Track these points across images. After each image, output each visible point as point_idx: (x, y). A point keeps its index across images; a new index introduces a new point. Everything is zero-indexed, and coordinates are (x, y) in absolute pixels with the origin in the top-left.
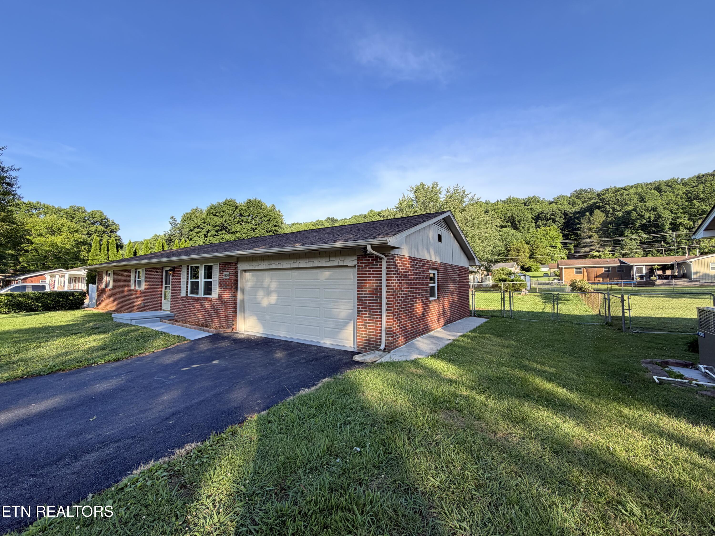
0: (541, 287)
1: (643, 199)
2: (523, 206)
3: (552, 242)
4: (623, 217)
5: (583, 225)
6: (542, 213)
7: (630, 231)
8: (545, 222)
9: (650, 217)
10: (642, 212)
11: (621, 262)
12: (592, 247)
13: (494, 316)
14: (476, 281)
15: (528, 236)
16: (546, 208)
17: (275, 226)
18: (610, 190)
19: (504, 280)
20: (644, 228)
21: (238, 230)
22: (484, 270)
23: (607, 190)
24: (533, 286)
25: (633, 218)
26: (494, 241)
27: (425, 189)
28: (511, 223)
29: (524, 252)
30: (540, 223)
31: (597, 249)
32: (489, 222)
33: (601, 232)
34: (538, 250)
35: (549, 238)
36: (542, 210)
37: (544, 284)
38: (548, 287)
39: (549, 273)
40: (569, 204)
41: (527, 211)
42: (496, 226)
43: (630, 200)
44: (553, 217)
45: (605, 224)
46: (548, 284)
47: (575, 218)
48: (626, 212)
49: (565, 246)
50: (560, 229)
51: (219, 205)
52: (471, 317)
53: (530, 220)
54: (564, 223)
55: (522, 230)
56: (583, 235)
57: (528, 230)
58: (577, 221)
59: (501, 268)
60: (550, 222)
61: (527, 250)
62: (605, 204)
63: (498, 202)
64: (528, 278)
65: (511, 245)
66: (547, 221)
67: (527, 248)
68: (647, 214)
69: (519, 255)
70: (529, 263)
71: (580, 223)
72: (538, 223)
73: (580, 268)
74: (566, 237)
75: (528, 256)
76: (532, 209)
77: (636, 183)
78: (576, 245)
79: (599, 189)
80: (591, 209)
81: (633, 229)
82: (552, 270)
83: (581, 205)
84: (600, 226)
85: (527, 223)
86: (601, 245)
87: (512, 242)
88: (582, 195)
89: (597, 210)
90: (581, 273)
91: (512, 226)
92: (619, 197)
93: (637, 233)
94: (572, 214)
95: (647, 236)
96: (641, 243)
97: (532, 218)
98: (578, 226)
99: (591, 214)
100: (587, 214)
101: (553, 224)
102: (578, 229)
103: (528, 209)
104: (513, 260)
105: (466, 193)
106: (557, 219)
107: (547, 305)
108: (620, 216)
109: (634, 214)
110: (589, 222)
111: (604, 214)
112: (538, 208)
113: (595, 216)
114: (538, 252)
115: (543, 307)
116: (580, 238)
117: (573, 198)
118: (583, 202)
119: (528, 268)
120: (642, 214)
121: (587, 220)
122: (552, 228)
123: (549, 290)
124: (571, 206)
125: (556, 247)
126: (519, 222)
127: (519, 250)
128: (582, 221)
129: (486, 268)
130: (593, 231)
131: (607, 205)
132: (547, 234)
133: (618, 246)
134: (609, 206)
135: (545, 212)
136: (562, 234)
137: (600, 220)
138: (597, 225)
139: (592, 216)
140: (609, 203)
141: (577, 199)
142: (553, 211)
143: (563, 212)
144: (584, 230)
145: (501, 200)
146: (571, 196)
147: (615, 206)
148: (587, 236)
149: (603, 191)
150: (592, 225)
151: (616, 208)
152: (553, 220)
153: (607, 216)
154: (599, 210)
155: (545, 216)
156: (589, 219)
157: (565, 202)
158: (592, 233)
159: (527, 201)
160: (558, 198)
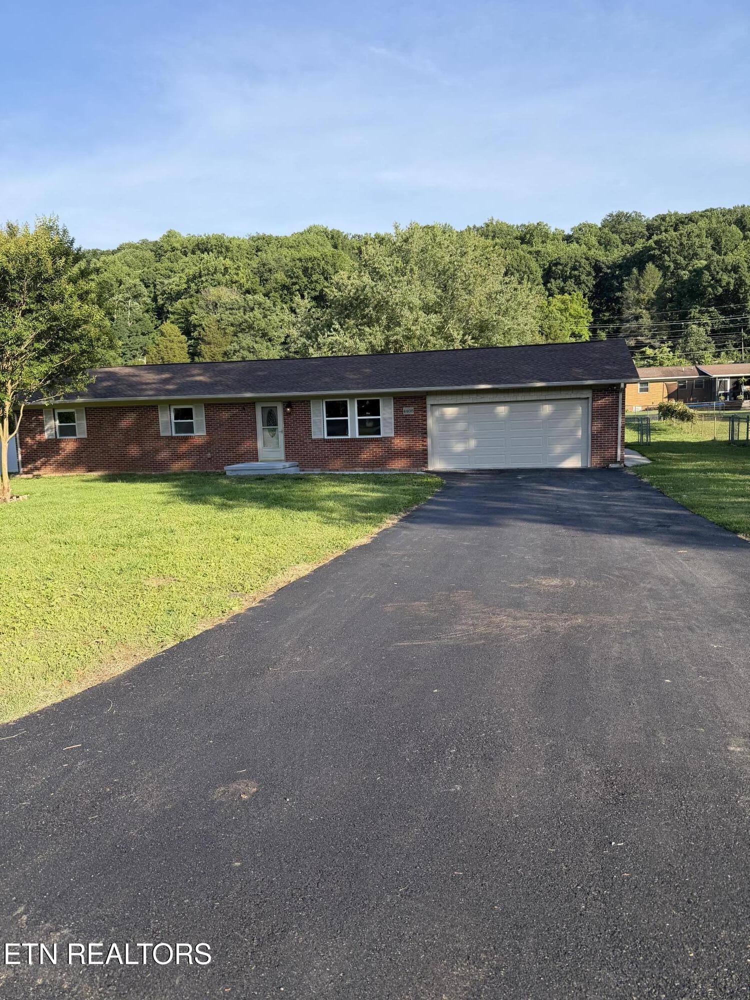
1: (718, 243)
2: (518, 242)
3: (573, 327)
4: (690, 279)
5: (626, 293)
6: (556, 264)
7: (698, 307)
8: (562, 284)
9: (728, 284)
10: (718, 273)
11: (702, 373)
12: (641, 338)
16: (562, 252)
18: (667, 219)
20: (719, 303)
23: (663, 218)
25: (704, 283)
30: (554, 284)
31: (651, 342)
33: (655, 308)
35: (569, 318)
36: (556, 256)
40: (601, 245)
43: (701, 246)
44: (576, 273)
45: (660, 292)
47: (614, 276)
48: (695, 270)
50: (588, 299)
54: (594, 286)
56: (626, 313)
58: (616, 284)
60: (571, 283)
62: (664, 252)
66: (565, 281)
68: (725, 278)
71: (621, 289)
72: (549, 285)
74: (596, 314)
76: (536, 252)
77: (708, 207)
80: (639, 261)
81: (703, 305)
83: (622, 250)
84: (653, 296)
86: (655, 334)
88: (621, 226)
89: (651, 263)
93: (709, 312)
94: (608, 268)
95: (722, 318)
96: (713, 331)
97: (539, 273)
98: (618, 294)
99: (642, 269)
100: (635, 271)
101: (576, 287)
102: (617, 300)
103: (530, 253)
106: (583, 277)
108: (686, 277)
109: (706, 276)
110: (637, 288)
111: (661, 273)
112: (551, 251)
113: (647, 277)
116: (620, 320)
117: (606, 230)
118: (625, 244)
120: (719, 276)
121: (634, 284)
122: (575, 297)
124: (604, 250)
125: (581, 336)
128: (625, 284)
130: (643, 307)
131: (666, 256)
132: (566, 309)
133: (680, 338)
134: (669, 256)
135: (562, 261)
136: (591, 311)
137: (654, 285)
138: (649, 294)
139: (642, 277)
140: (669, 251)
141: (613, 233)
142: (576, 261)
143: (593, 264)
144: (628, 304)
145: (474, 227)
146: (604, 226)
147: (679, 257)
148: (632, 314)
149: (656, 220)
150: (641, 294)
151: (679, 262)
152: (576, 280)
153: (664, 275)
154: (653, 263)
155: (562, 271)
156: (637, 281)
157: (594, 241)
158: (640, 310)
159: (525, 233)
160: (580, 229)
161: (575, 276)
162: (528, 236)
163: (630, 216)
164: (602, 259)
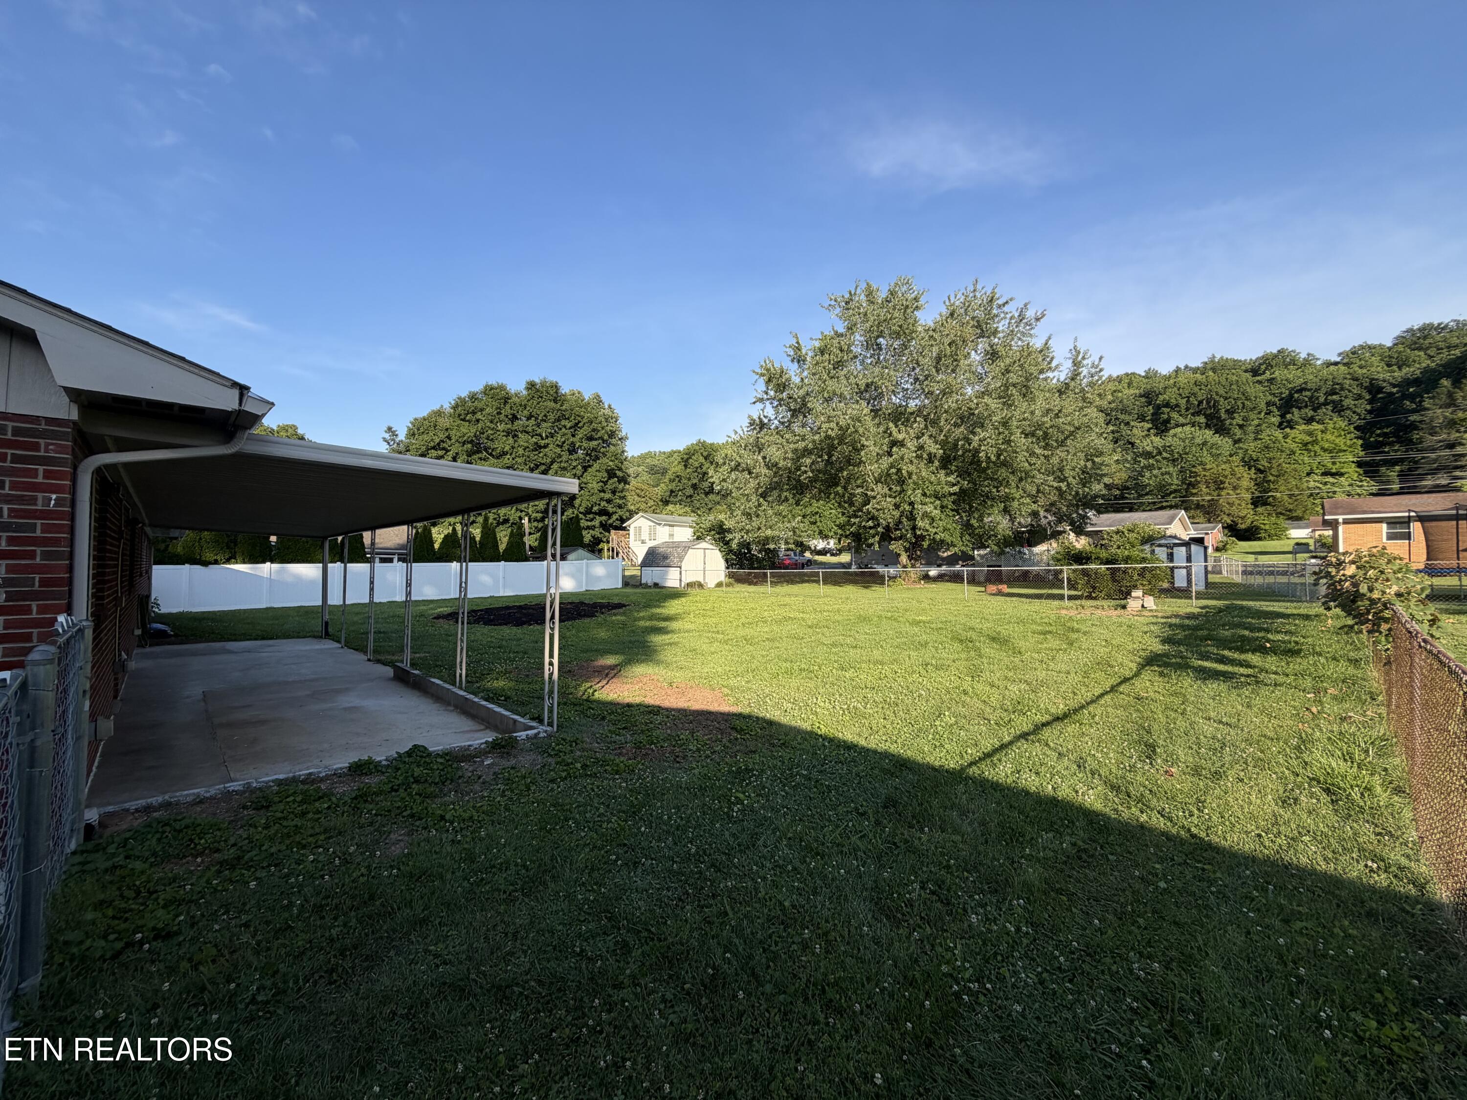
2: (1249, 375)
3: (1328, 463)
5: (1430, 414)
6: (1301, 391)
8: (1311, 413)
12: (1456, 473)
15: (1253, 447)
16: (1314, 378)
17: (590, 439)
21: (507, 448)
28: (1206, 416)
29: (1236, 488)
30: (1295, 415)
34: (1281, 482)
35: (1320, 452)
36: (1301, 381)
39: (1309, 542)
40: (1388, 363)
41: (1255, 385)
44: (1336, 397)
47: (1405, 396)
49: (1369, 468)
50: (1357, 428)
51: (473, 397)
53: (1266, 408)
54: (1370, 412)
55: (1238, 432)
56: (1430, 441)
57: (1257, 432)
58: (1409, 405)
59: (1128, 524)
60: (1326, 410)
61: (1247, 483)
63: (1177, 370)
65: (1198, 470)
66: (1315, 409)
67: (1246, 479)
69: (1220, 496)
70: (1247, 516)
71: (1419, 410)
72: (1288, 416)
73: (1404, 523)
74: (1373, 448)
75: (1248, 498)
76: (1271, 381)
78: (1406, 467)
83: (1425, 364)
85: (1253, 416)
87: (1202, 463)
88: (1429, 341)
90: (1406, 536)
91: (1206, 425)
94: (1394, 386)
97: (1271, 403)
98: (1414, 418)
99: (1458, 383)
100: (1445, 382)
101: (1335, 415)
102: (1414, 426)
103: (1260, 382)
106: (1348, 402)
110: (1451, 404)
112: (1292, 376)
114: (1283, 489)
116: (1420, 450)
117: (1400, 348)
118: (1432, 356)
119: (1247, 530)
121: (1445, 399)
122: (1331, 427)
124: (1393, 368)
125: (1340, 474)
126: (1230, 412)
127: (1222, 482)
128: (1427, 403)
132: (1315, 442)
135: (1311, 386)
136: (1360, 442)
139: (1460, 388)
141: (1413, 350)
142: (1335, 384)
143: (1366, 385)
144: (1432, 428)
145: (1186, 367)
146: (1395, 344)
148: (1441, 441)
150: (1459, 412)
152: (1335, 407)
155: (1311, 398)
156: (1451, 395)
157: (1375, 361)
158: (1458, 434)
159: (1261, 364)
160: (1354, 353)
161: (1333, 402)
162: (1263, 367)
163: (1446, 326)
164: (1383, 376)
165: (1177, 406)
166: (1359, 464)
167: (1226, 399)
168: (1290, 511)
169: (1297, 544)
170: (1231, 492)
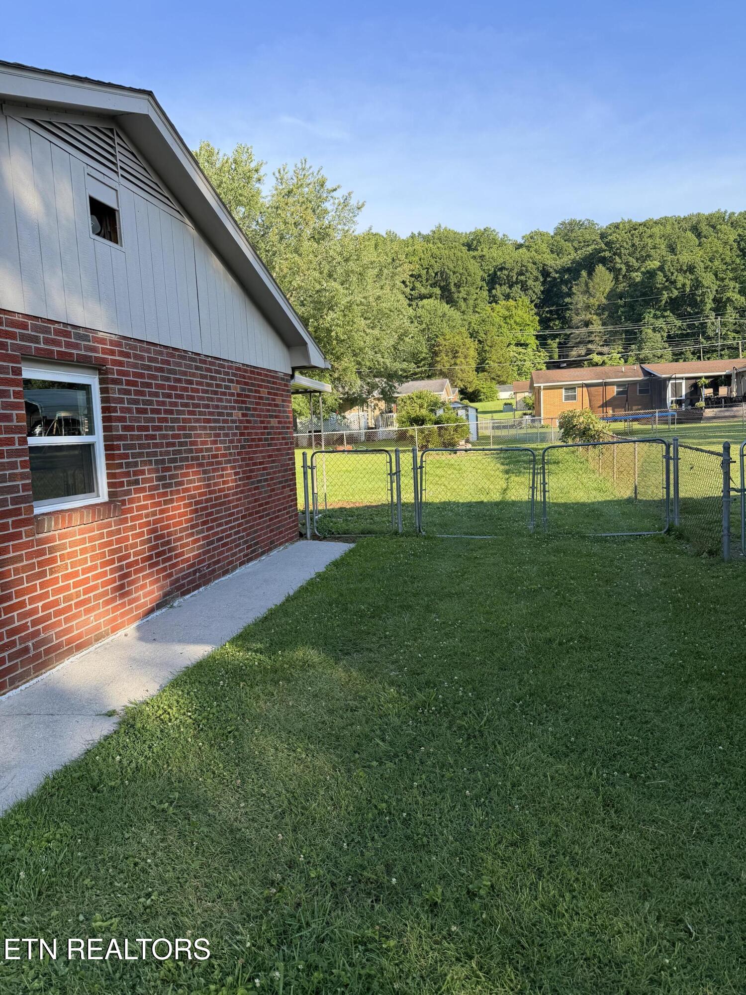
0: (499, 433)
1: (673, 249)
2: (465, 249)
3: (519, 335)
4: (642, 281)
5: (576, 298)
6: (501, 269)
7: (653, 311)
8: (508, 290)
9: (684, 285)
10: (672, 274)
11: (647, 373)
12: (590, 346)
13: (370, 532)
14: (363, 425)
15: (474, 318)
16: (509, 257)
18: (621, 226)
19: (418, 421)
20: (675, 305)
22: (379, 399)
23: (617, 226)
24: (482, 433)
25: (658, 286)
26: (398, 323)
27: (218, 165)
28: (441, 288)
29: (466, 357)
30: (498, 291)
31: (600, 349)
32: (385, 271)
33: (606, 313)
34: (493, 352)
35: (514, 326)
36: (502, 260)
37: (505, 427)
38: (512, 432)
39: (513, 402)
40: (552, 252)
41: (472, 261)
42: (404, 282)
43: (655, 248)
44: (522, 278)
45: (613, 295)
46: (512, 427)
47: (564, 282)
48: (648, 272)
49: (542, 340)
50: (536, 306)
52: (301, 543)
53: (480, 283)
54: (542, 292)
55: (463, 304)
56: (576, 319)
57: (475, 306)
58: (565, 289)
59: (416, 392)
60: (517, 288)
61: (473, 353)
62: (615, 254)
63: (413, 236)
64: (472, 413)
65: (440, 340)
66: (511, 287)
67: (472, 348)
68: (680, 279)
69: (455, 364)
70: (475, 382)
71: (570, 294)
72: (494, 291)
73: (572, 388)
74: (544, 322)
75: (474, 366)
76: (482, 257)
77: (663, 216)
78: (562, 341)
79: (603, 223)
80: (589, 264)
81: (658, 309)
82: (520, 396)
83: (573, 255)
84: (604, 301)
85: (473, 291)
86: (605, 341)
87: (443, 334)
88: (574, 234)
89: (600, 265)
90: (574, 398)
91: (442, 297)
92: (636, 241)
93: (664, 317)
94: (557, 272)
95: (678, 323)
96: (669, 337)
97: (483, 279)
98: (567, 300)
99: (590, 274)
100: (584, 273)
101: (522, 293)
102: (567, 307)
103: (474, 257)
104: (443, 374)
105: (329, 185)
106: (530, 283)
107: (513, 478)
108: (638, 280)
109: (660, 277)
110: (587, 292)
111: (612, 275)
112: (496, 256)
113: (597, 280)
114: (494, 357)
115: (504, 486)
116: (570, 327)
117: (558, 238)
118: (576, 250)
119: (474, 392)
120: (673, 278)
121: (584, 288)
122: (520, 303)
123: (515, 440)
124: (555, 256)
125: (527, 345)
126: (457, 286)
127: (457, 352)
128: (574, 290)
129: (383, 392)
130: (593, 312)
131: (617, 257)
132: (511, 316)
133: (633, 344)
134: (621, 258)
135: (507, 266)
136: (538, 318)
137: (605, 289)
138: (600, 298)
139: (592, 280)
140: (621, 252)
141: (565, 241)
142: (523, 266)
143: (541, 269)
144: (577, 309)
145: (419, 234)
146: (555, 234)
147: (631, 258)
148: (581, 321)
149: (610, 228)
150: (591, 298)
151: (631, 264)
152: (522, 287)
153: (616, 279)
154: (604, 265)
155: (508, 276)
156: (587, 284)
157: (544, 247)
158: (590, 316)
159: (473, 239)
160: (532, 238)
161: (521, 281)
162: (475, 242)
163: (583, 224)
164: (550, 263)
165: (420, 276)
166: (537, 337)
167: (454, 273)
168: (499, 376)
169: (506, 404)
170: (463, 360)
